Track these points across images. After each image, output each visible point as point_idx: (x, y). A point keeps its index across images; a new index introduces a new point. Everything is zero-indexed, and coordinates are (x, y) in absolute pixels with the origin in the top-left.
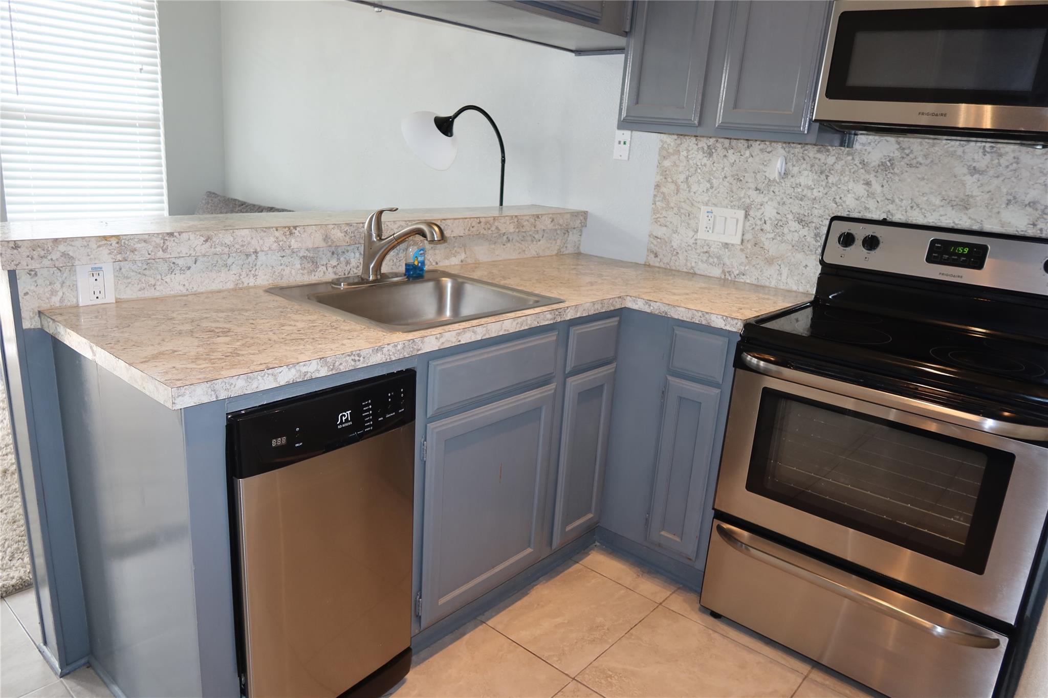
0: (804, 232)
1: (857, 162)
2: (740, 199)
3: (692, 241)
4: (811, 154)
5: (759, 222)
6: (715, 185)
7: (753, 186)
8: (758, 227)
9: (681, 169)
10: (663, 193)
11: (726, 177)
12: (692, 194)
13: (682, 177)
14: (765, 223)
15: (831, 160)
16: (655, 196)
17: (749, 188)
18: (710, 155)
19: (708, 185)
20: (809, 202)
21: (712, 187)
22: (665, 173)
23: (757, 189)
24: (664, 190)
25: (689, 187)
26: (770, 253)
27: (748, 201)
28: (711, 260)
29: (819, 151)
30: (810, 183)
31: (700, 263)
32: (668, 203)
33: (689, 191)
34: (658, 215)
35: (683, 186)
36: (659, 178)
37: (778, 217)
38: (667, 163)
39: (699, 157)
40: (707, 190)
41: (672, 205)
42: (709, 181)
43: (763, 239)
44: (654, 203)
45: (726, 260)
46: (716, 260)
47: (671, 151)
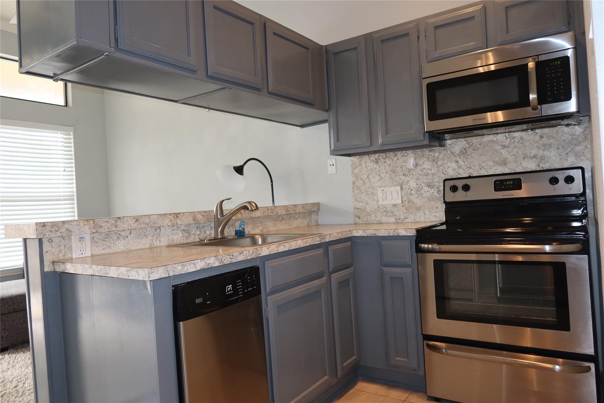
0: (432, 191)
1: (449, 153)
2: (397, 181)
3: (377, 207)
4: (427, 153)
5: (408, 191)
6: (383, 177)
7: (402, 173)
8: (409, 193)
9: (364, 172)
10: (357, 186)
11: (387, 172)
12: (372, 183)
13: (365, 176)
14: (412, 190)
15: (437, 154)
16: (353, 188)
17: (400, 175)
18: (377, 163)
19: (379, 178)
20: (431, 176)
21: (381, 178)
22: (356, 176)
23: (404, 175)
24: (357, 184)
25: (370, 180)
26: (418, 205)
27: (401, 181)
28: (389, 214)
29: (430, 151)
30: (429, 167)
31: (383, 217)
32: (361, 190)
33: (370, 182)
34: (356, 197)
35: (367, 180)
36: (354, 179)
37: (418, 186)
38: (356, 171)
39: (372, 165)
40: (379, 180)
41: (363, 191)
42: (379, 175)
43: (413, 199)
44: (354, 192)
45: (396, 213)
46: (391, 214)
47: (357, 164)
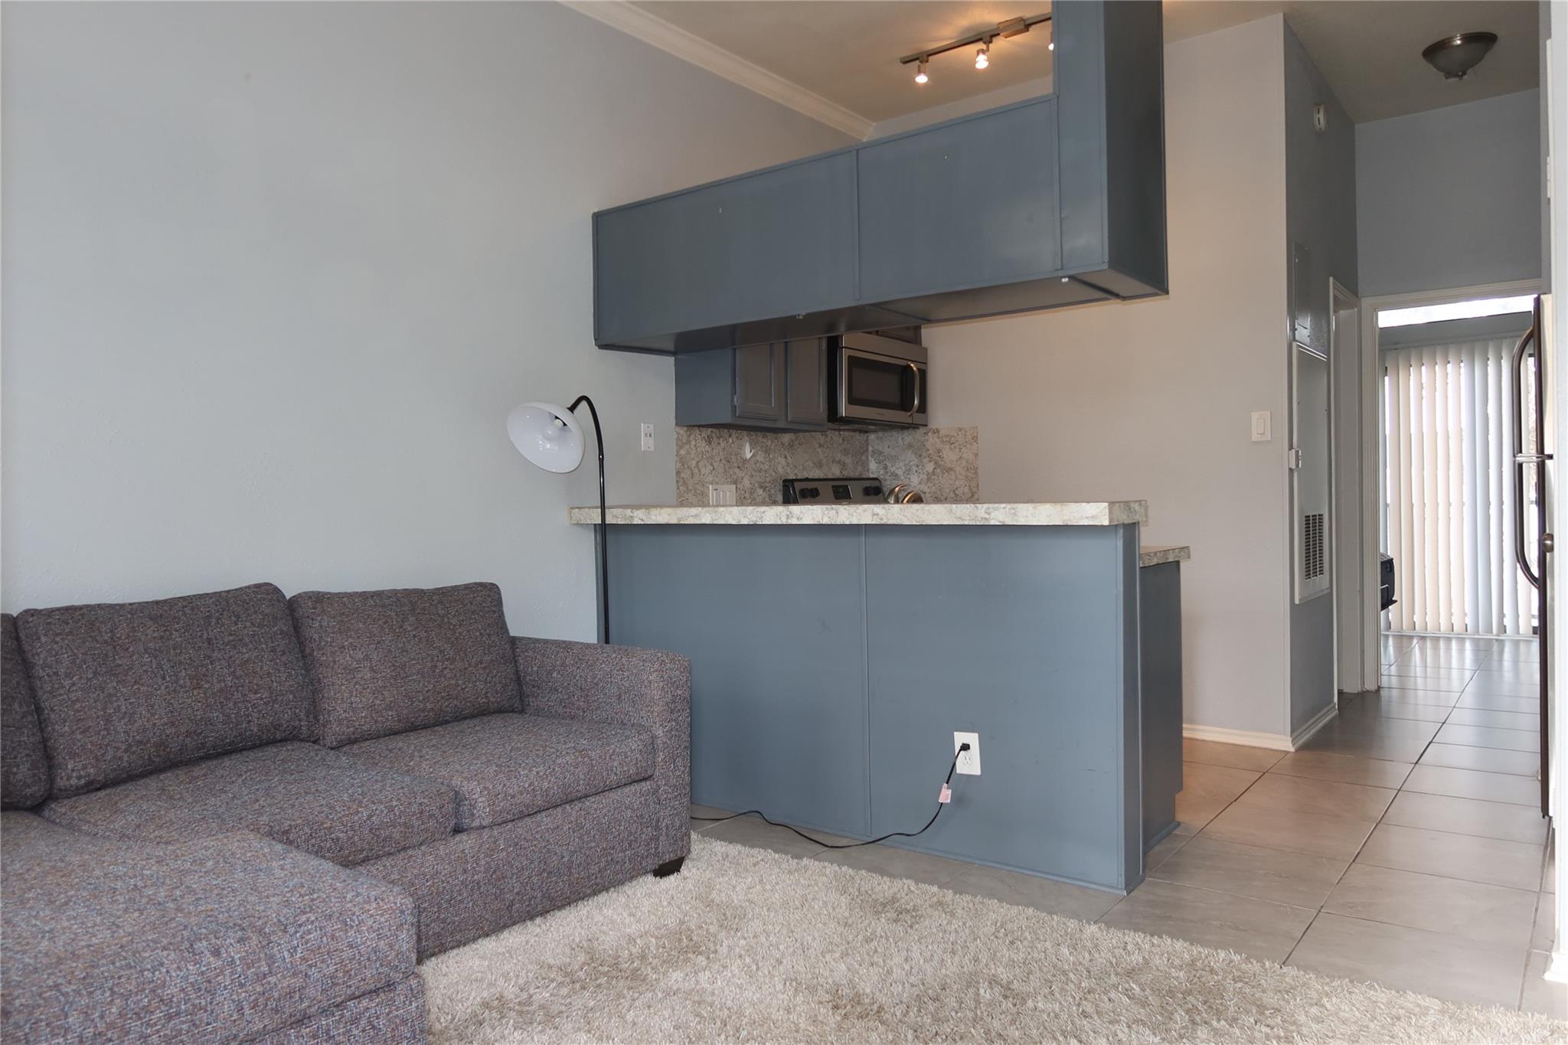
0: (764, 495)
1: (779, 443)
2: (731, 476)
4: (760, 440)
5: (742, 492)
6: (716, 467)
7: (736, 465)
8: (742, 496)
9: (692, 456)
10: (683, 478)
11: (721, 460)
12: (702, 476)
13: (694, 463)
14: (746, 492)
15: (769, 443)
16: (678, 482)
17: (733, 467)
18: (710, 443)
19: (711, 468)
20: (764, 473)
21: (714, 469)
22: (682, 461)
23: (739, 467)
24: (683, 475)
25: (699, 471)
27: (736, 477)
29: (763, 437)
30: (762, 459)
32: (687, 488)
33: (699, 474)
34: (682, 499)
35: (696, 471)
36: (679, 465)
37: (751, 486)
38: (683, 452)
39: (703, 446)
40: (710, 472)
41: (690, 488)
42: (712, 465)
44: (678, 489)
47: (684, 441)
